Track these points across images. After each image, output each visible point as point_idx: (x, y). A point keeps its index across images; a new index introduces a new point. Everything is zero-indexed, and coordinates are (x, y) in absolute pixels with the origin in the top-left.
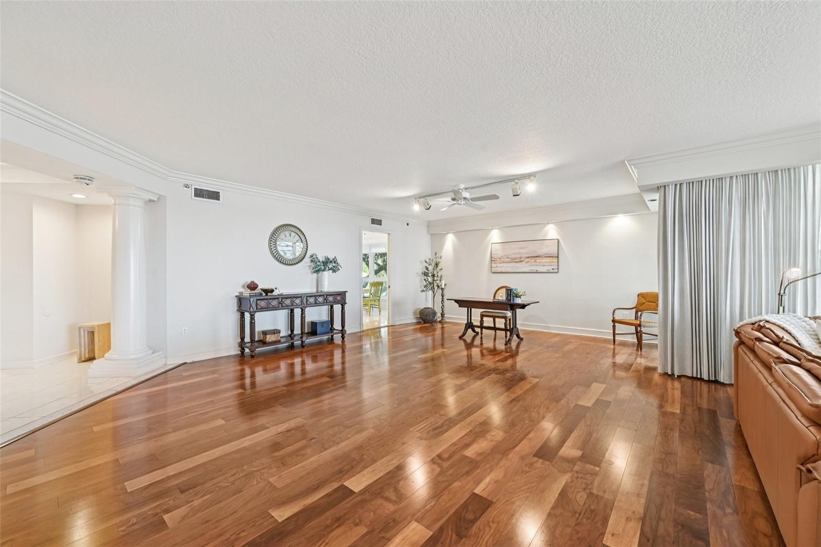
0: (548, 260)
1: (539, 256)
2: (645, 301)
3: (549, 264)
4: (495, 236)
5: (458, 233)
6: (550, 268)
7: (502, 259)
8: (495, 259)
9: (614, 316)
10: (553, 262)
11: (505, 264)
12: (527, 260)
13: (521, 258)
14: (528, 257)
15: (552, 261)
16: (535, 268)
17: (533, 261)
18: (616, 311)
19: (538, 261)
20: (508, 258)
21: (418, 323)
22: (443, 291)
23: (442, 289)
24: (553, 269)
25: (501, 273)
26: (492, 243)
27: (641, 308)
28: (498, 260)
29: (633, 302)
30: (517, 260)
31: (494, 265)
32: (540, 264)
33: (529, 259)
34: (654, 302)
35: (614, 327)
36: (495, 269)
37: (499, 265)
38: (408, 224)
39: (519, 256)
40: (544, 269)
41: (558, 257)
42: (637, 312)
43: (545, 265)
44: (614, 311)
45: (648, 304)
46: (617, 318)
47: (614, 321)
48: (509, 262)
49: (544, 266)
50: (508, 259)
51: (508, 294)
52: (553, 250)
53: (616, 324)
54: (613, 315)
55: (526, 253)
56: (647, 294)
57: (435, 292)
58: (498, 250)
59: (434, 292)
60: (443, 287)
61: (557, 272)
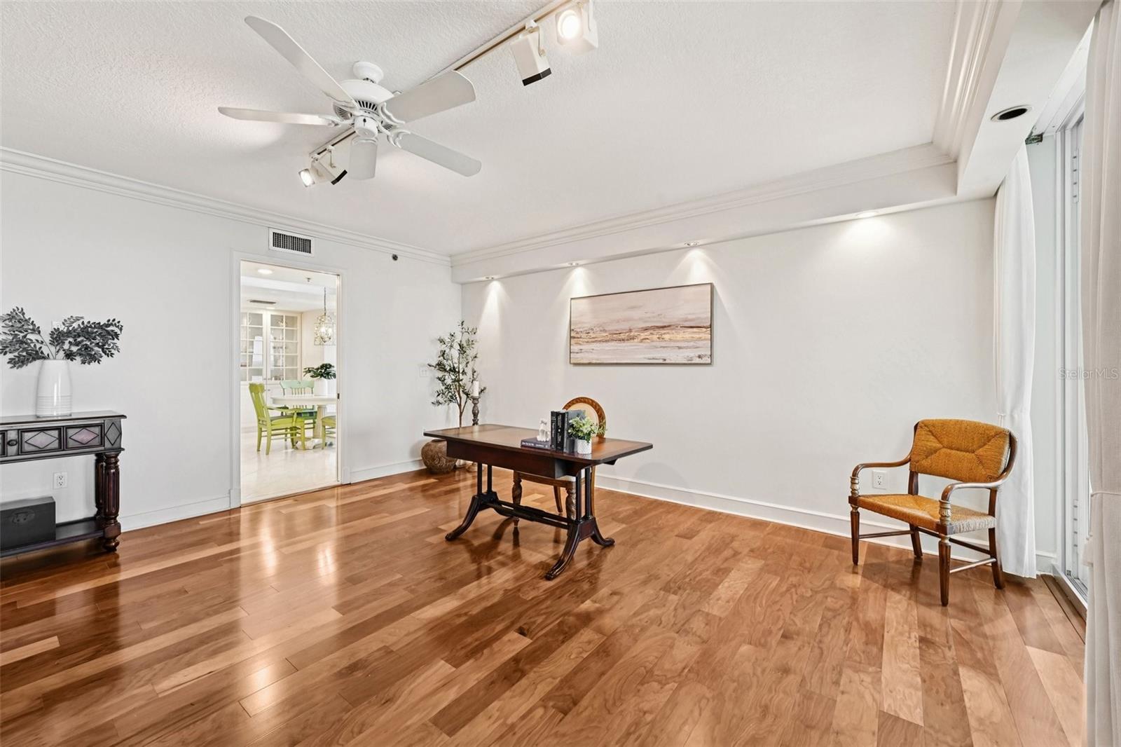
0: (688, 334)
1: (669, 326)
2: (939, 445)
3: (692, 344)
4: (579, 282)
5: (508, 279)
6: (692, 354)
7: (592, 335)
8: (577, 333)
9: (857, 487)
10: (700, 339)
11: (598, 344)
12: (643, 335)
13: (630, 331)
14: (646, 329)
15: (698, 336)
16: (659, 355)
17: (655, 337)
18: (863, 473)
19: (667, 337)
20: (605, 331)
21: (419, 474)
22: (475, 404)
23: (475, 400)
24: (699, 357)
25: (590, 364)
26: (572, 299)
27: (925, 463)
28: (584, 335)
29: (901, 446)
30: (622, 336)
31: (575, 348)
32: (672, 344)
33: (647, 333)
34: (967, 451)
35: (855, 517)
36: (578, 355)
37: (585, 347)
38: (395, 258)
39: (626, 326)
40: (679, 357)
41: (711, 326)
42: (913, 476)
43: (683, 346)
44: (855, 474)
45: (949, 455)
46: (863, 490)
47: (854, 500)
48: (606, 341)
49: (680, 348)
50: (605, 334)
51: (557, 427)
52: (700, 311)
53: (860, 510)
54: (853, 483)
55: (640, 319)
56: (944, 424)
57: (463, 404)
58: (584, 314)
59: (460, 405)
60: (476, 394)
61: (709, 364)
